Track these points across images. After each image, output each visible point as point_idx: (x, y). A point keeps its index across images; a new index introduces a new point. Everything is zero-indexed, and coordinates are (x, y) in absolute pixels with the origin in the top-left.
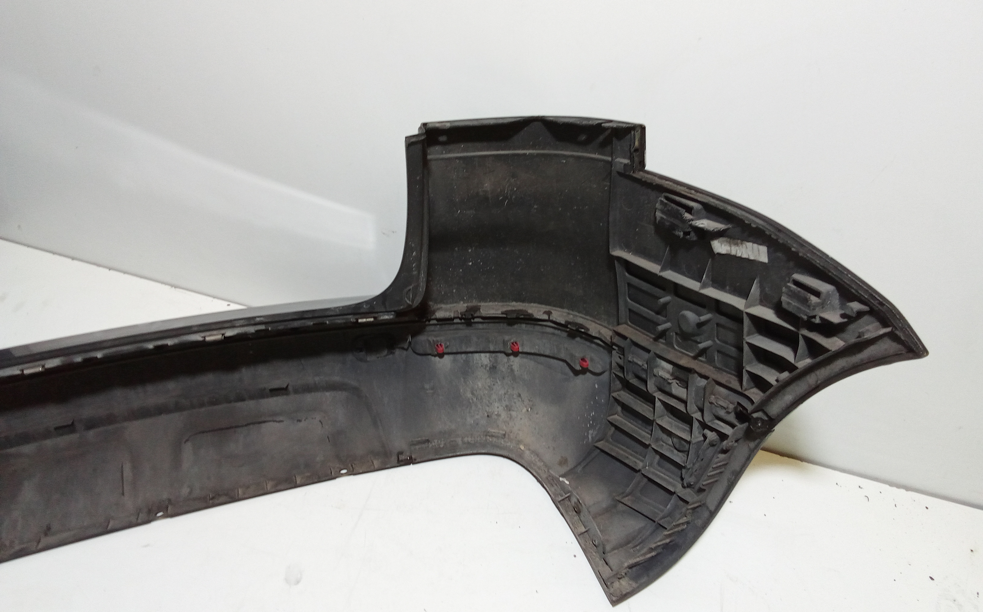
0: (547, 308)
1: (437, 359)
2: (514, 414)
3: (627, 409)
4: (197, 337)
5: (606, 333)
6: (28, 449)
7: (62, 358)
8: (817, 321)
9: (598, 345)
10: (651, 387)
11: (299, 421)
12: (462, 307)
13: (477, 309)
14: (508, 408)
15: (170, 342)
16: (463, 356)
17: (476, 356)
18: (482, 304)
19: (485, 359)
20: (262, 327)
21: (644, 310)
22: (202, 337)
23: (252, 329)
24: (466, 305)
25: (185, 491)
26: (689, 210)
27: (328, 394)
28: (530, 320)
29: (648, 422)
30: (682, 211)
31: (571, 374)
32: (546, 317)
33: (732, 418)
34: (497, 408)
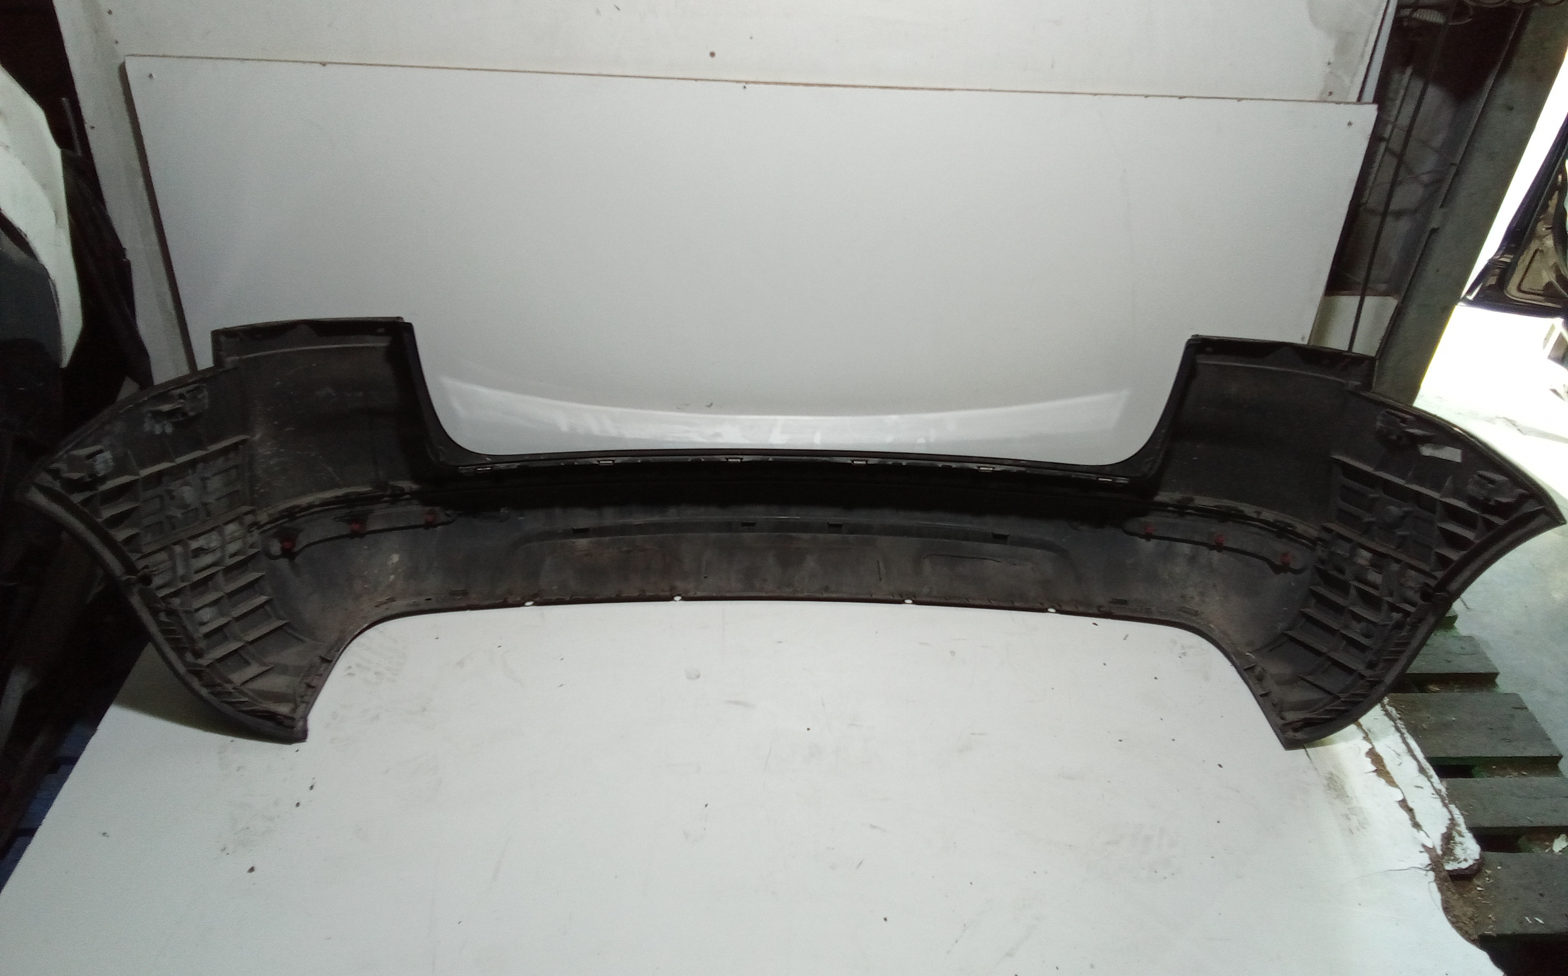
0: (1259, 509)
1: (1143, 540)
2: (1207, 600)
3: (1322, 601)
4: (974, 466)
5: (1313, 532)
6: (806, 536)
7: (880, 459)
8: (1492, 503)
9: (1303, 544)
10: (1348, 576)
11: (1015, 565)
12: (1177, 496)
13: (1192, 500)
14: (1202, 594)
15: (954, 465)
16: (1167, 542)
17: (1179, 544)
18: (1196, 497)
19: (1186, 548)
20: (1023, 469)
21: (1352, 509)
22: (978, 467)
23: (1015, 469)
24: (1181, 495)
25: (926, 590)
26: (1404, 420)
27: (1039, 551)
28: (1238, 517)
29: (1338, 609)
30: (1398, 420)
31: (1271, 572)
32: (1255, 516)
33: (1417, 598)
34: (1191, 591)
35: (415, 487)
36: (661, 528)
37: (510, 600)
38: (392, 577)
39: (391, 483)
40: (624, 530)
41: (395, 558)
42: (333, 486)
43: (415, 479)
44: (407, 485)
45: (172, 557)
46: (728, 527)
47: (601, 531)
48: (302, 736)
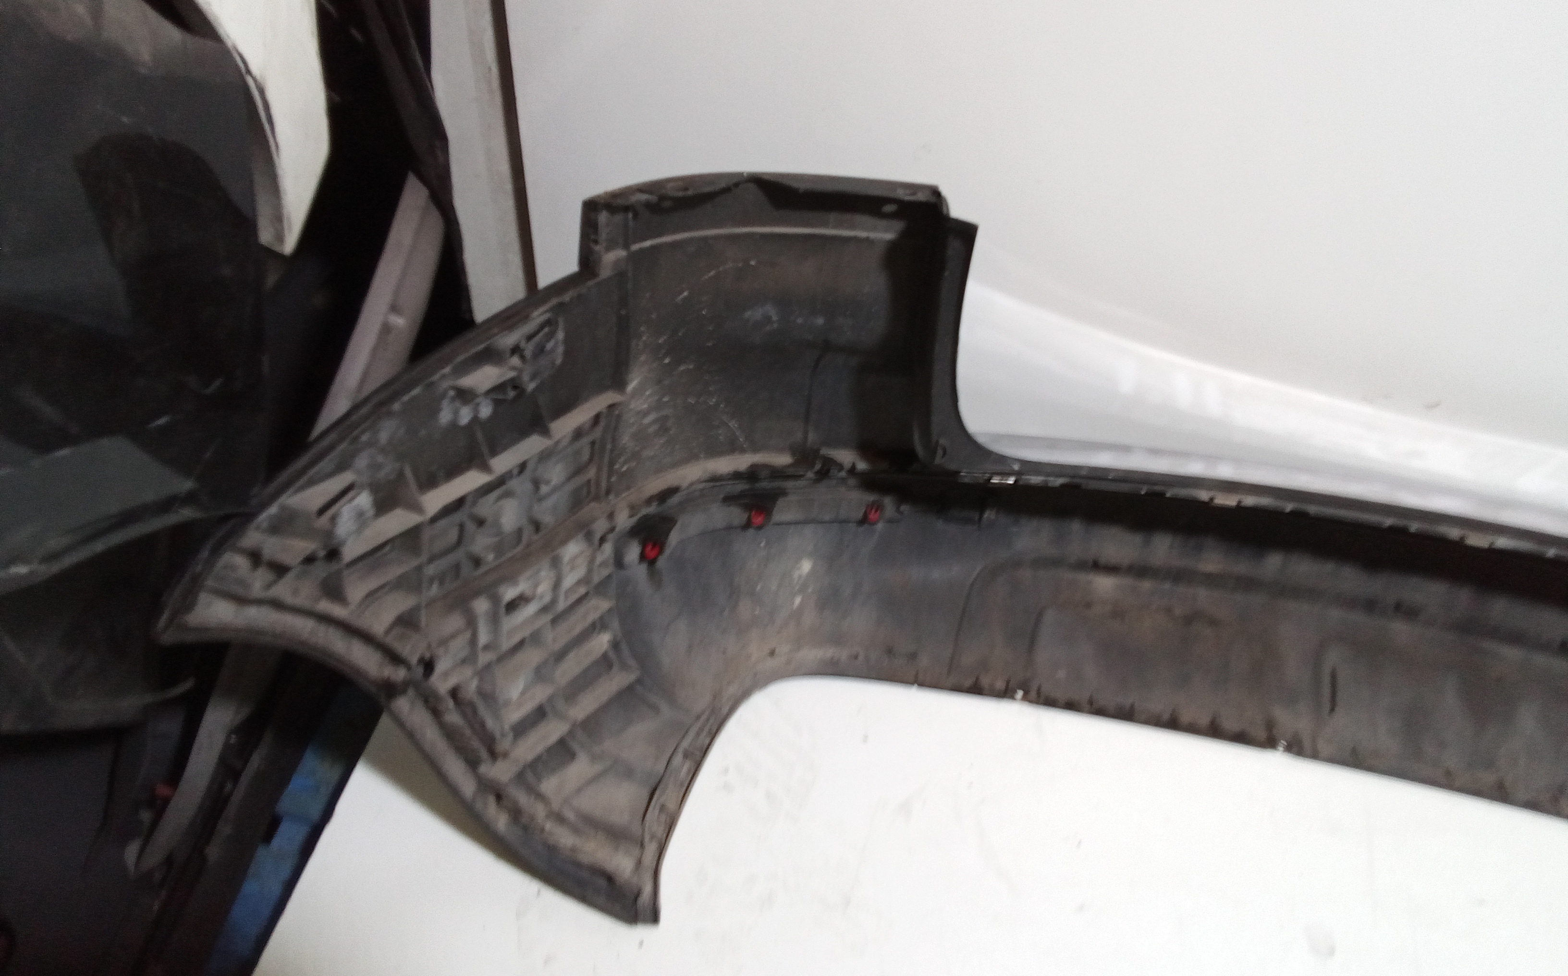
35: (862, 466)
36: (1248, 584)
37: (985, 681)
38: (798, 600)
39: (825, 451)
40: (1178, 576)
41: (806, 566)
42: (732, 448)
43: (865, 449)
44: (846, 457)
45: (471, 623)
46: (1370, 606)
47: (1140, 571)
48: (653, 916)
